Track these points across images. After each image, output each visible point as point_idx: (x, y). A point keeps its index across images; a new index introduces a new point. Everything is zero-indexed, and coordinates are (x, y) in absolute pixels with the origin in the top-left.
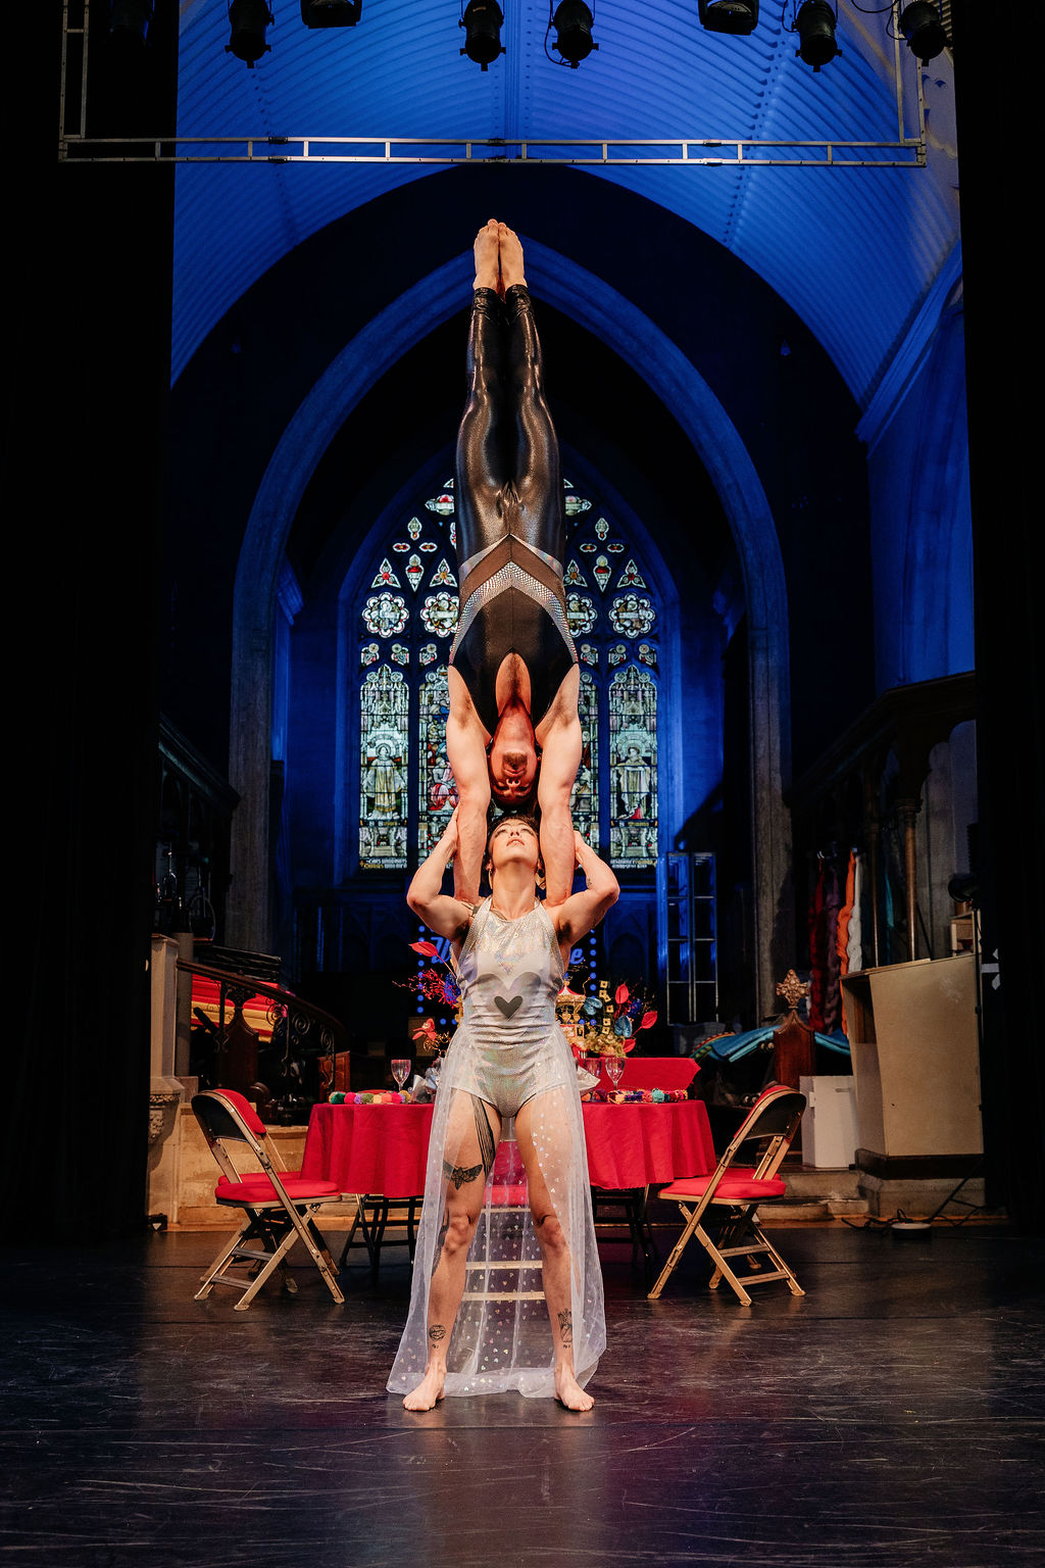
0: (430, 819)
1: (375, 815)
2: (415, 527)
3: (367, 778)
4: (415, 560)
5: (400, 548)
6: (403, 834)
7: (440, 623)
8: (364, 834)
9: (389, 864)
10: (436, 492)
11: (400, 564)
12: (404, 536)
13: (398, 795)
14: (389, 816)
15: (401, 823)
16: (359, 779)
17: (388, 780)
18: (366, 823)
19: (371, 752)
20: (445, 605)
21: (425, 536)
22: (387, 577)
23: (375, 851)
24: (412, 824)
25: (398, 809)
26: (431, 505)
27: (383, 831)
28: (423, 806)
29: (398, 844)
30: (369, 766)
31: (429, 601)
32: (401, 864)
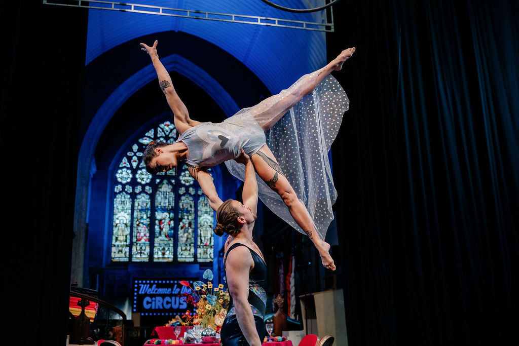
0: (137, 244)
1: (118, 243)
2: (135, 147)
3: (115, 230)
4: (135, 158)
5: (129, 154)
6: (127, 249)
7: (142, 179)
8: (114, 249)
9: (122, 260)
10: (143, 136)
11: (130, 159)
12: (132, 150)
13: (126, 236)
14: (122, 243)
15: (127, 246)
16: (112, 230)
17: (123, 231)
18: (114, 246)
19: (117, 222)
20: (145, 173)
21: (139, 151)
22: (125, 163)
23: (117, 255)
24: (130, 246)
25: (126, 241)
26: (141, 141)
27: (120, 248)
28: (134, 240)
29: (125, 253)
30: (116, 226)
31: (139, 172)
32: (126, 260)
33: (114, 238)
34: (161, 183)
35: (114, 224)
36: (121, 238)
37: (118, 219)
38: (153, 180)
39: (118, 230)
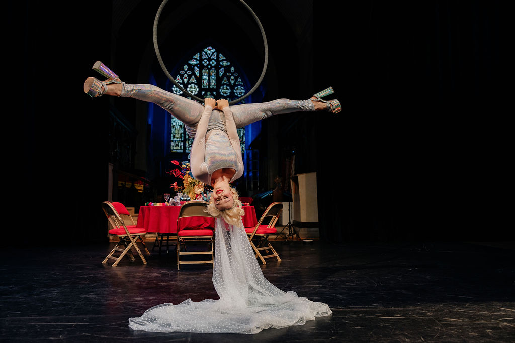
0: (189, 140)
1: (175, 139)
2: (186, 67)
3: (173, 130)
4: (186, 75)
5: (181, 72)
6: (182, 144)
7: (192, 92)
8: (172, 144)
9: (178, 151)
10: (191, 59)
11: (182, 76)
12: (183, 70)
13: (181, 134)
14: (178, 139)
15: (181, 141)
16: (171, 130)
17: (178, 130)
18: (173, 141)
19: (174, 123)
20: (193, 87)
21: (188, 70)
22: (178, 80)
23: (175, 148)
24: (184, 141)
25: (181, 138)
26: (190, 62)
27: (177, 143)
28: (187, 137)
29: (181, 146)
30: (173, 127)
31: (189, 86)
32: (181, 151)
33: (172, 135)
34: (206, 94)
35: (172, 126)
36: (177, 136)
37: (174, 121)
38: (199, 92)
39: (175, 129)
